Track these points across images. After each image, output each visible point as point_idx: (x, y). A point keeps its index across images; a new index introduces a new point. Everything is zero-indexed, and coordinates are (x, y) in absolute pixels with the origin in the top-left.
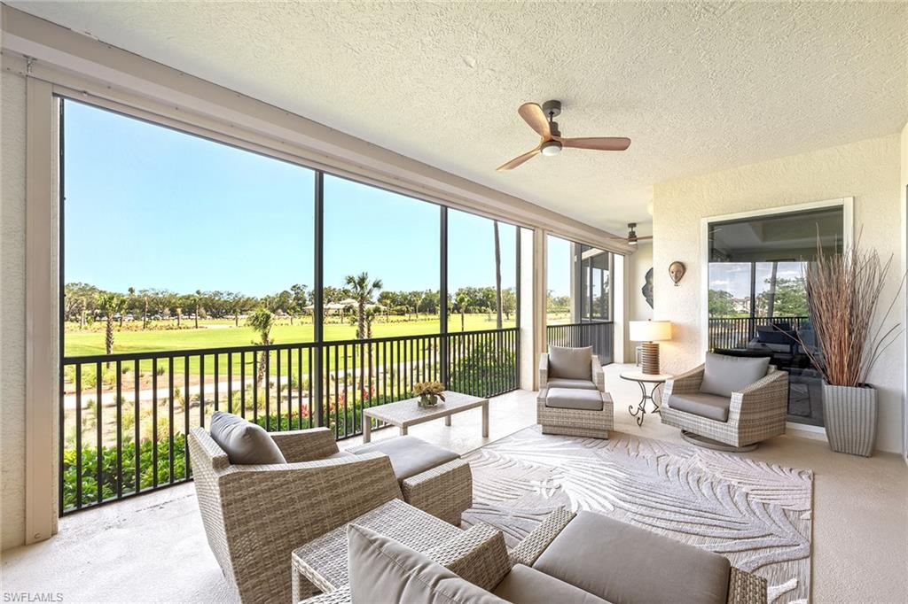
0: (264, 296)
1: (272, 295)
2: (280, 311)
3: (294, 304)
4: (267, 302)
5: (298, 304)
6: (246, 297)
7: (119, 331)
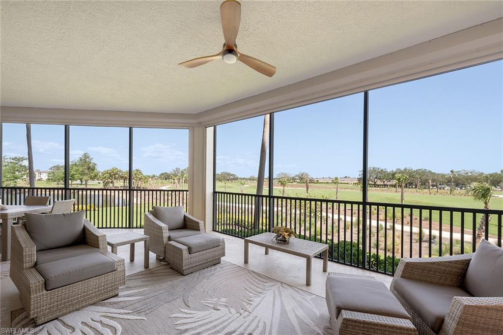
7: (435, 194)
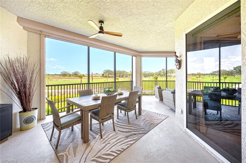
0: (155, 72)
1: (157, 72)
2: (159, 76)
3: (163, 74)
4: (156, 73)
5: (164, 74)
6: (151, 72)
